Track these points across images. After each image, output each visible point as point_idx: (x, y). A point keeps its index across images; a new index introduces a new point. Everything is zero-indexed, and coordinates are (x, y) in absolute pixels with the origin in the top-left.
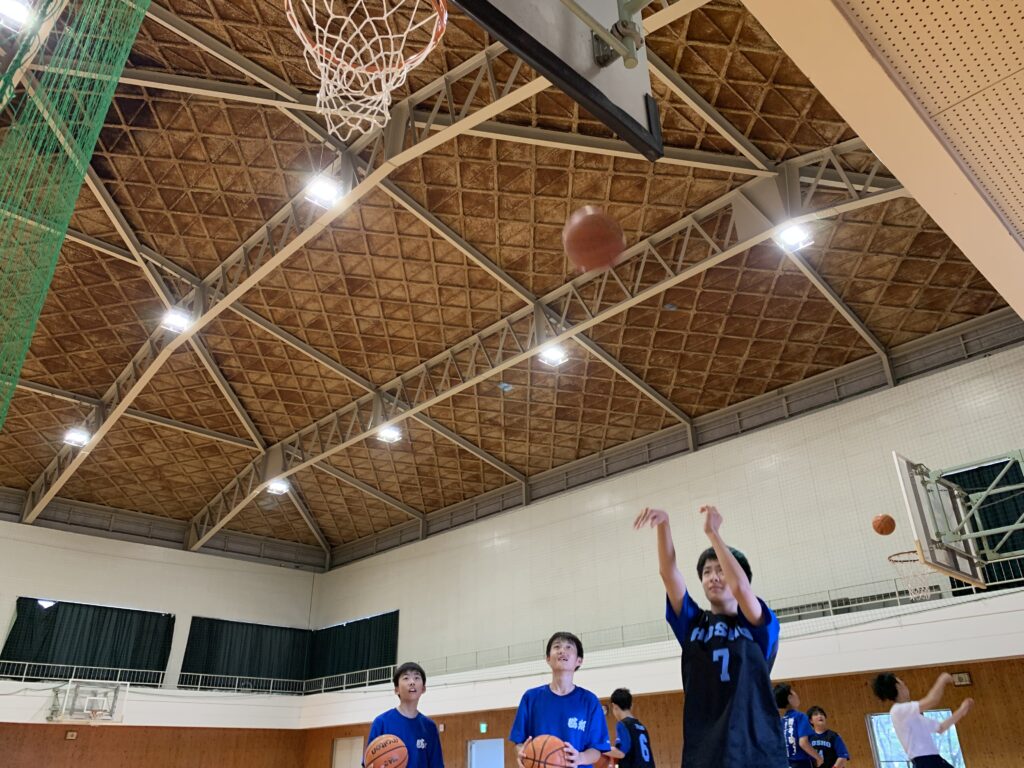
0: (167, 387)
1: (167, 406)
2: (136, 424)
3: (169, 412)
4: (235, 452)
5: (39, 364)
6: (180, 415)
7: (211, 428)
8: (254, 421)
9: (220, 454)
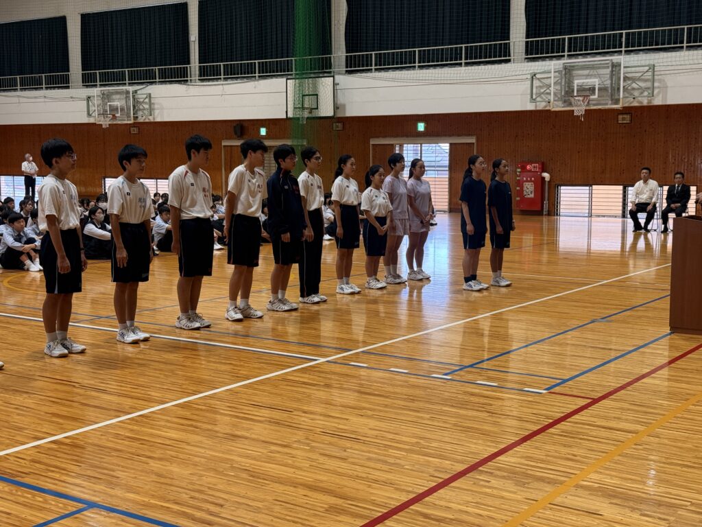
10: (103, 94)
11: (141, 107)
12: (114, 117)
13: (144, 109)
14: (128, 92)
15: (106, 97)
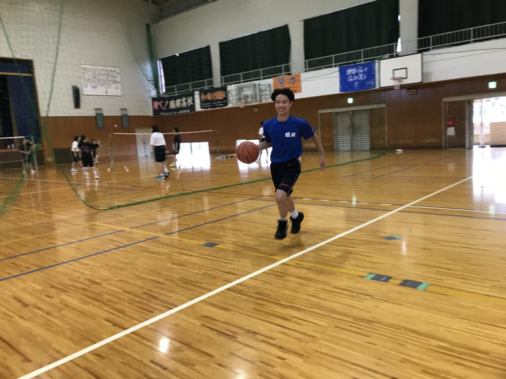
10: (239, 88)
11: (264, 94)
12: (247, 102)
13: (266, 95)
14: (255, 85)
15: (240, 90)
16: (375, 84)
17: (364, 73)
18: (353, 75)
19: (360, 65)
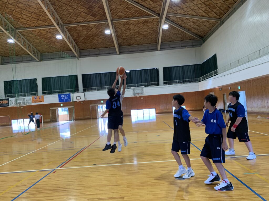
0: (121, 9)
1: (125, 15)
2: (123, 23)
3: (127, 16)
4: (153, 20)
5: (91, 16)
6: (130, 16)
7: (141, 16)
8: (150, 9)
9: (149, 22)
16: (70, 100)
17: (67, 97)
18: (63, 97)
19: (66, 94)
